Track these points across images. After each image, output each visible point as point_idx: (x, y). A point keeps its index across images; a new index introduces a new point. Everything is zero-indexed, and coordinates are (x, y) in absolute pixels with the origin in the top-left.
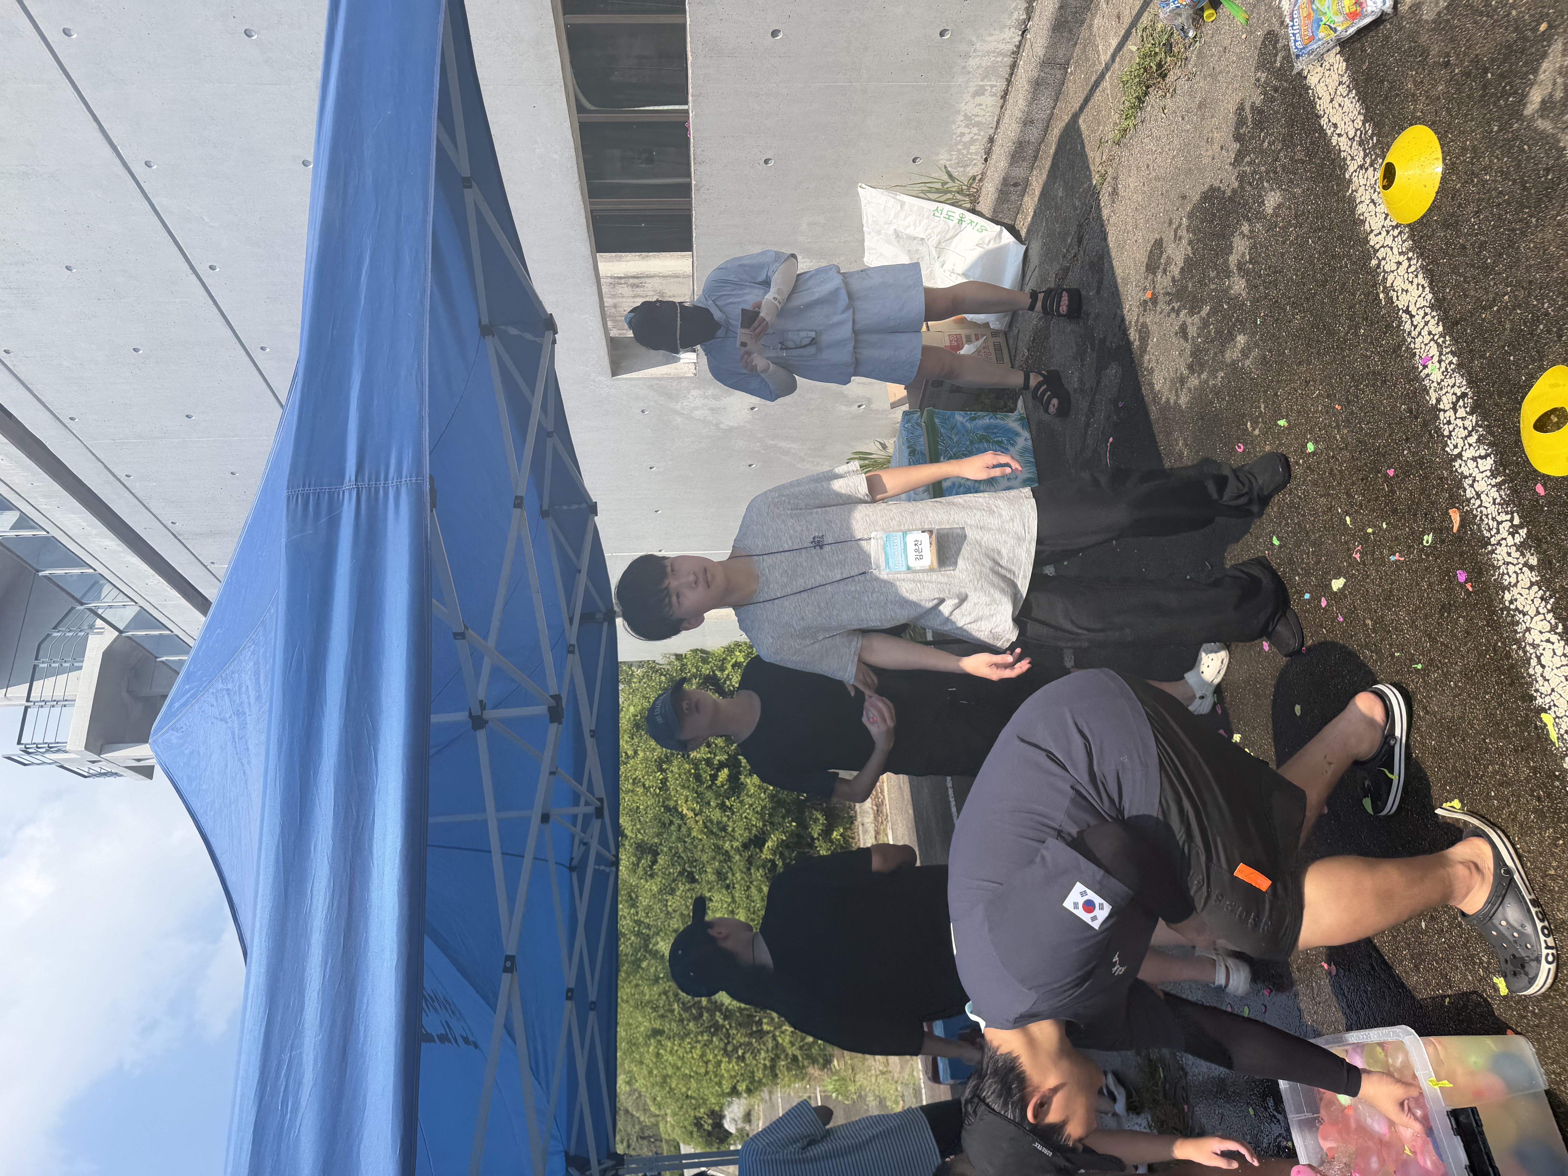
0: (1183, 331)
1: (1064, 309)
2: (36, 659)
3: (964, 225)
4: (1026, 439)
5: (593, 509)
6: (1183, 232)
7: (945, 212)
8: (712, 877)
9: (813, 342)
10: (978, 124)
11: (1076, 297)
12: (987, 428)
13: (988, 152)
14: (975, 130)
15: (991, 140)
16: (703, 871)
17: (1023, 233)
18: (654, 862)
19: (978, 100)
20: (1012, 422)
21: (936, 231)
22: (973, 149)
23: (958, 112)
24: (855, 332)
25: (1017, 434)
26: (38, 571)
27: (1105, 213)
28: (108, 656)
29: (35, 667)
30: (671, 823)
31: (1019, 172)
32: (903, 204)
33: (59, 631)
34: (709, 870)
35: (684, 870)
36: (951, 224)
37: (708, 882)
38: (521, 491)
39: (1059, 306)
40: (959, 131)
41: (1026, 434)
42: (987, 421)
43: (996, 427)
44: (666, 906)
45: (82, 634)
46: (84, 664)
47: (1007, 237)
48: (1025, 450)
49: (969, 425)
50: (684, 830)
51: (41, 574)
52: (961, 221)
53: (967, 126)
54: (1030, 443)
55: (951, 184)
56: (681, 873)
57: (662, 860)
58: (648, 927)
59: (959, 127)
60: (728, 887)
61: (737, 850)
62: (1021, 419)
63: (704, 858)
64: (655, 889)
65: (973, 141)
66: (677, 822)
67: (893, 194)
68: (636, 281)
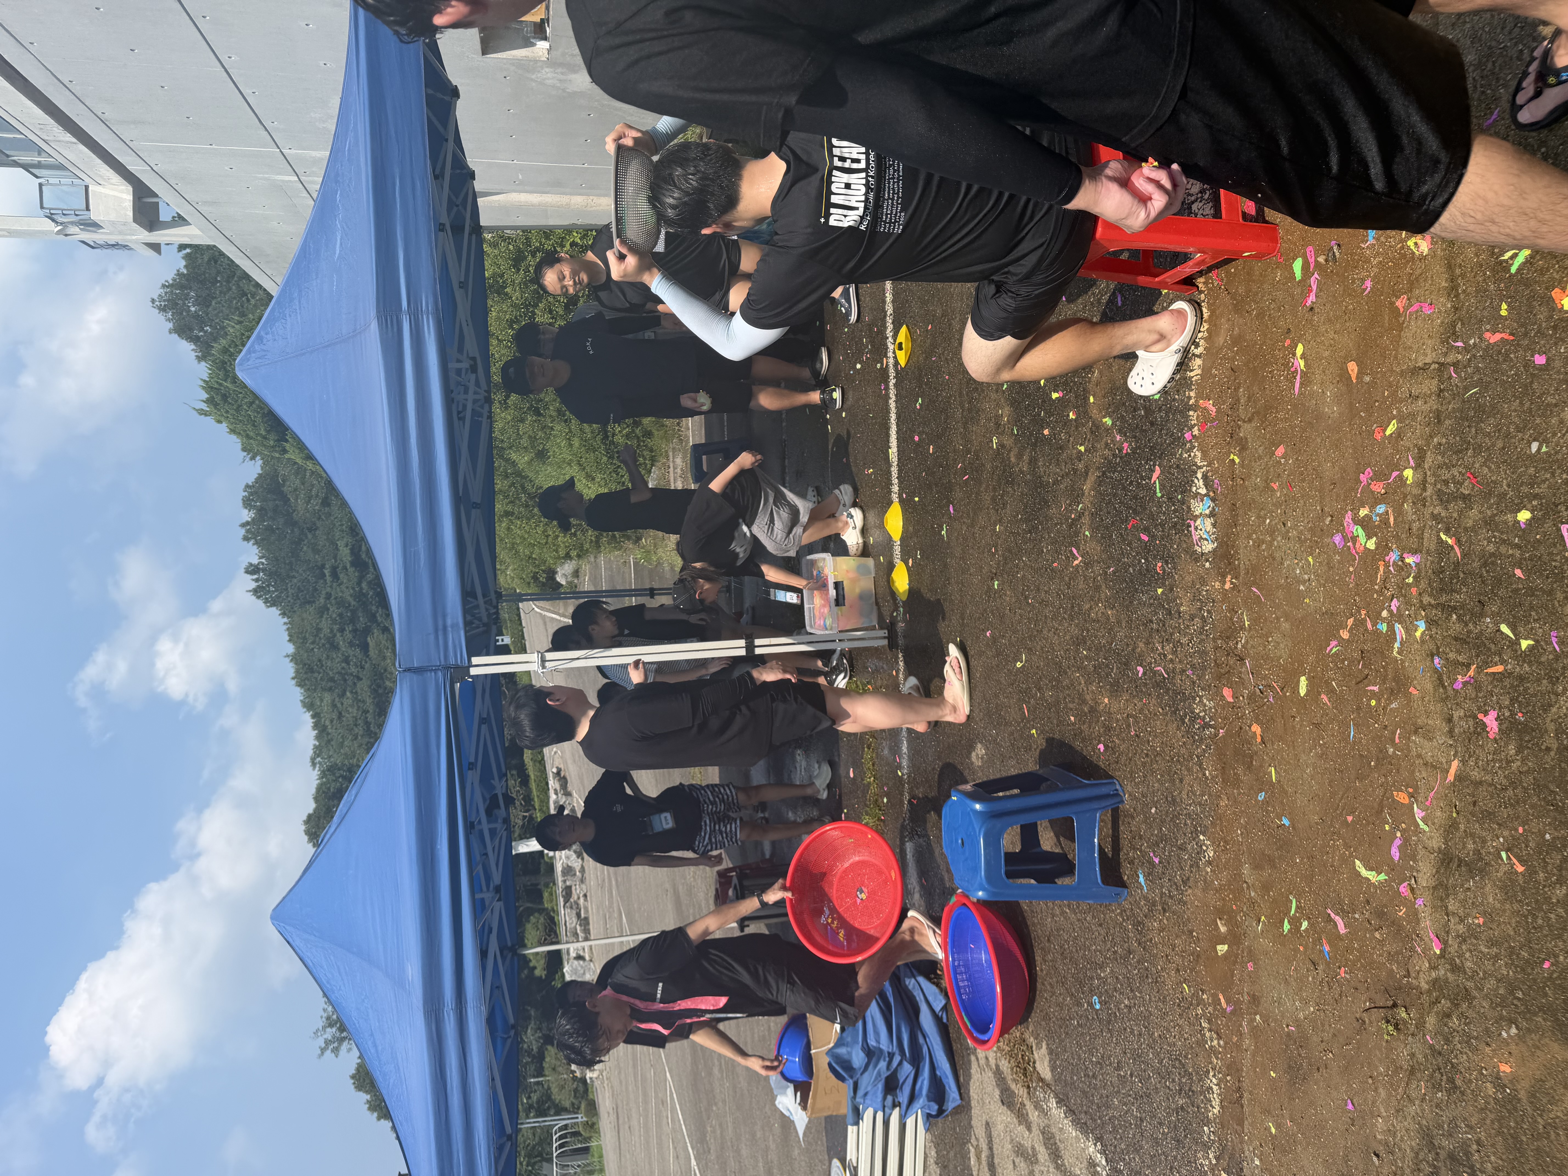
8: (554, 414)
16: (546, 408)
34: (551, 408)
35: (531, 405)
37: (551, 416)
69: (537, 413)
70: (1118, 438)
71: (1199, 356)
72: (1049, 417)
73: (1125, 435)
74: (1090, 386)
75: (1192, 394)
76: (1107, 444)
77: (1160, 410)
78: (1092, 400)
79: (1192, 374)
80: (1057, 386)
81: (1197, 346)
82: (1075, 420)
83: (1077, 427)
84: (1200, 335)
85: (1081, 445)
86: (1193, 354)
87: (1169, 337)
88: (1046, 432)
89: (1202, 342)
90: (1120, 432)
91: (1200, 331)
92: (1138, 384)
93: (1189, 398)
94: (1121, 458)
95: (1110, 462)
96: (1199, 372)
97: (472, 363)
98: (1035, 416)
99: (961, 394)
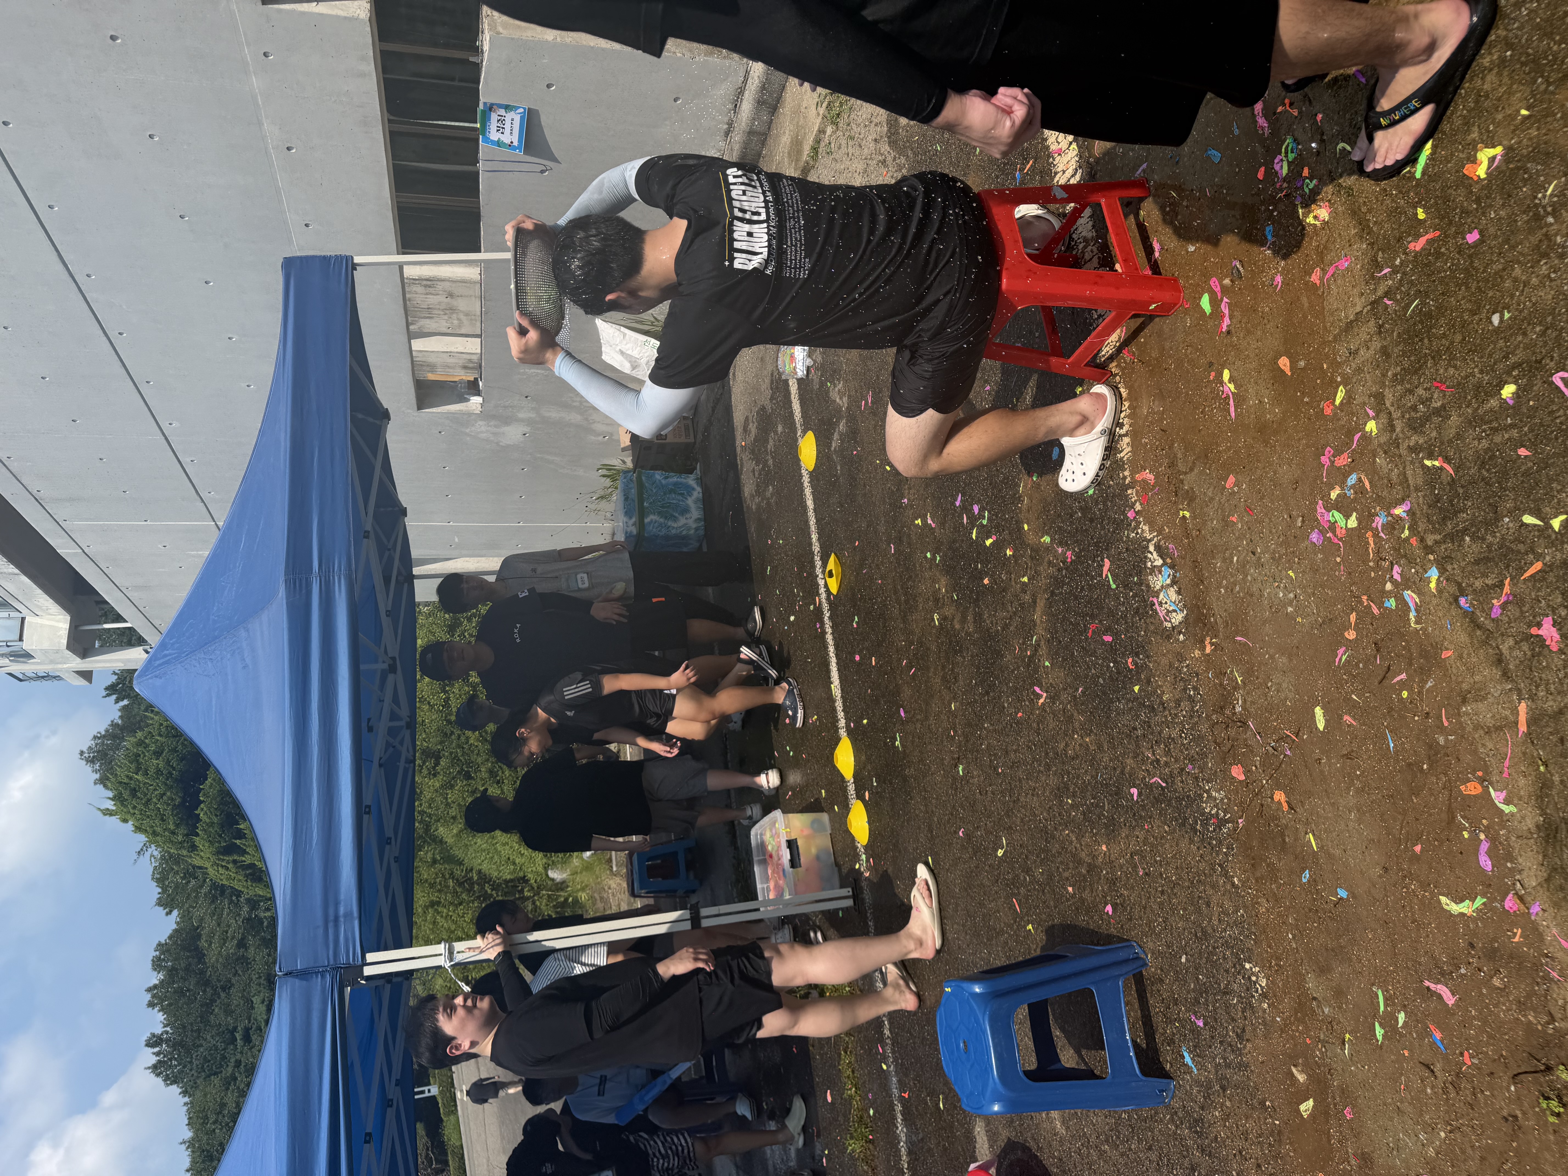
0: (754, 471)
4: (699, 493)
6: (755, 420)
8: (485, 775)
12: (675, 484)
16: (478, 770)
18: (437, 764)
20: (691, 480)
21: (646, 355)
25: (694, 489)
32: (624, 335)
34: (483, 770)
35: (462, 769)
37: (482, 779)
38: (368, 528)
41: (699, 489)
42: (675, 479)
43: (681, 484)
44: (446, 799)
48: (698, 500)
49: (663, 482)
54: (701, 495)
58: (430, 816)
60: (498, 782)
62: (697, 479)
63: (479, 760)
64: (437, 785)
67: (618, 327)
68: (429, 283)
69: (468, 776)
70: (1060, 550)
71: (1126, 435)
72: (987, 566)
73: (1067, 544)
74: (1022, 516)
75: (1127, 473)
76: (1050, 562)
77: (1097, 503)
78: (1026, 527)
79: (1122, 455)
80: (990, 532)
81: (1121, 425)
82: (1013, 555)
83: (1016, 561)
84: (1122, 415)
85: (1023, 577)
86: (1120, 436)
87: (1092, 419)
88: (986, 581)
89: (1126, 421)
90: (1061, 544)
91: (1121, 412)
92: (1070, 480)
93: (1125, 478)
94: (1066, 569)
95: (1056, 579)
96: (1129, 449)
97: (391, 662)
98: (972, 572)
99: (895, 593)
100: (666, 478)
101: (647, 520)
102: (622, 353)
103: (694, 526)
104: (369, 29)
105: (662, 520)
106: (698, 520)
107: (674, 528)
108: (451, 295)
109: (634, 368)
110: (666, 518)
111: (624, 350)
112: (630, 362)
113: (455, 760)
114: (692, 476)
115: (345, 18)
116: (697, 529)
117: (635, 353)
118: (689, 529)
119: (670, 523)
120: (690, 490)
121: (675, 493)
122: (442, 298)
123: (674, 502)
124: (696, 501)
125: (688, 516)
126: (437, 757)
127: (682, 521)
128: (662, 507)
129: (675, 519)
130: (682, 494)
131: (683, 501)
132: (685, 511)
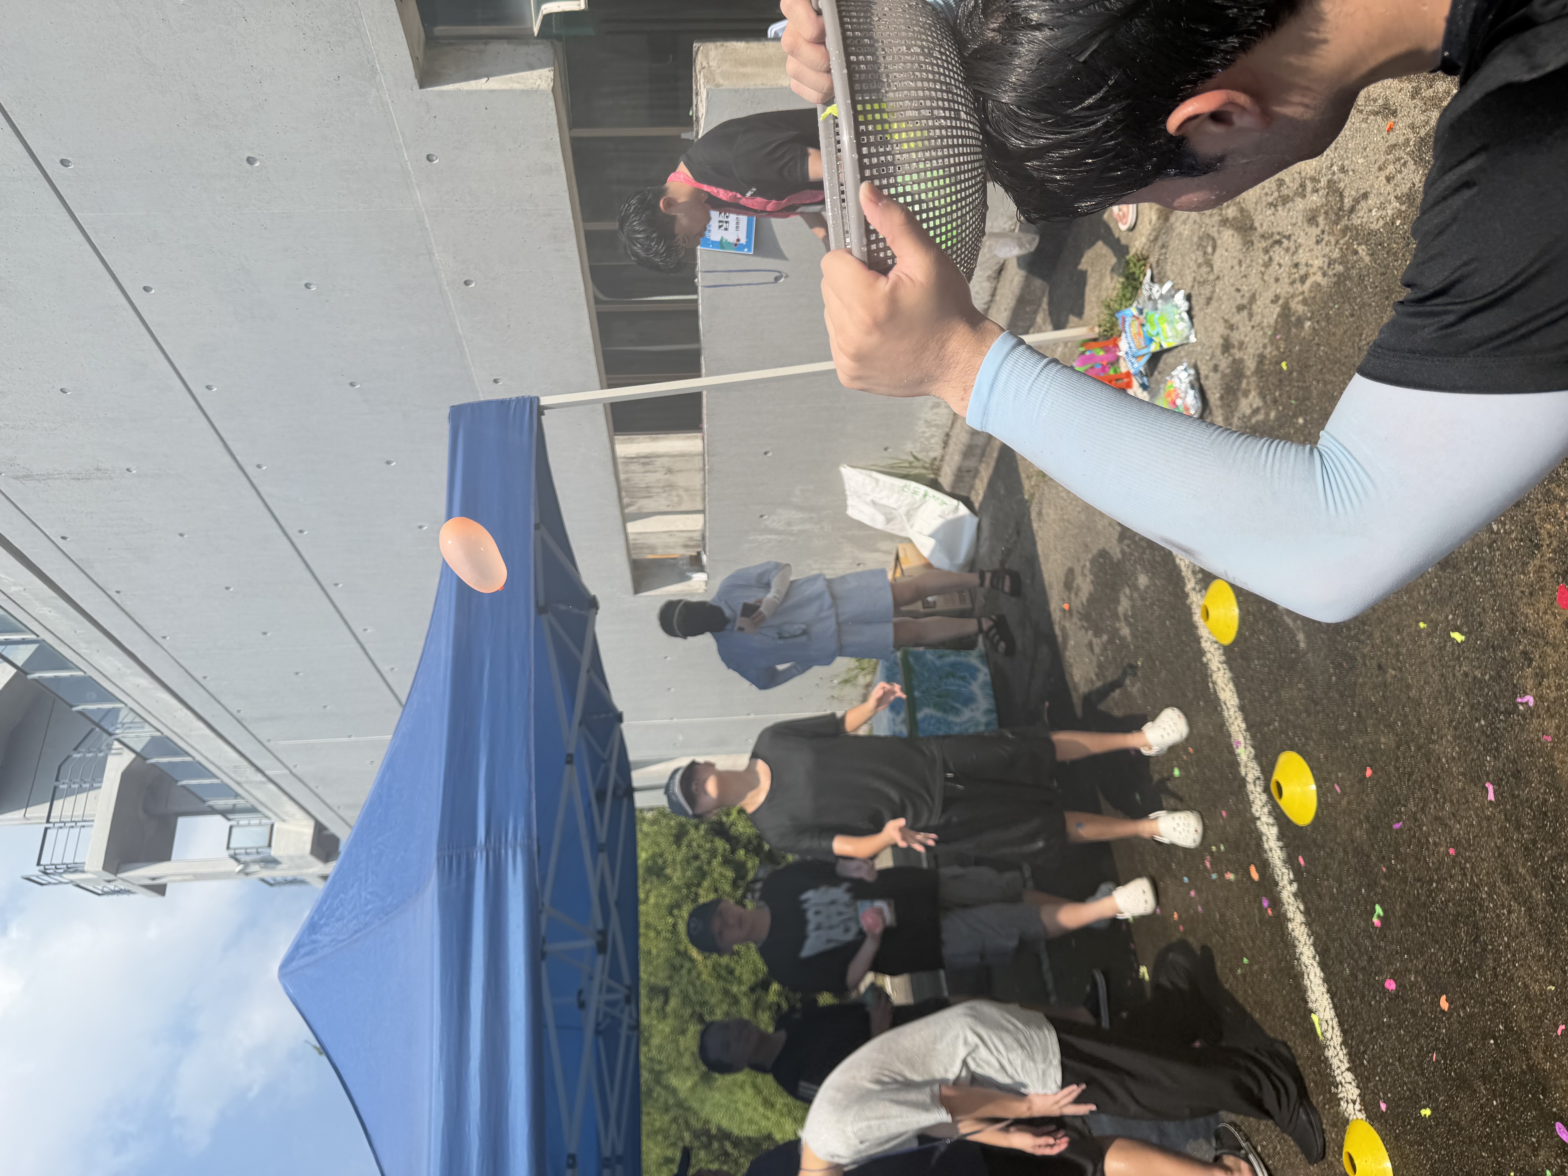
0: (1090, 645)
1: (1007, 589)
2: (57, 780)
3: (927, 498)
4: (986, 674)
5: (619, 718)
6: (1087, 572)
7: (912, 488)
9: (805, 632)
10: (937, 426)
11: (1016, 578)
12: (953, 665)
13: (946, 444)
14: (934, 429)
15: (948, 435)
17: (977, 505)
18: (666, 1002)
19: (935, 411)
20: (973, 658)
21: (906, 502)
22: (933, 441)
23: (920, 419)
24: (839, 624)
25: (978, 670)
26: (72, 706)
27: (1035, 525)
28: (127, 776)
29: (55, 788)
30: (682, 966)
31: (971, 463)
32: (877, 481)
33: (79, 752)
36: (918, 497)
38: (571, 750)
39: (1003, 585)
40: (921, 430)
41: (985, 669)
42: (952, 658)
43: (960, 663)
45: (101, 755)
46: (104, 785)
47: (963, 510)
48: (985, 684)
49: (938, 663)
50: (694, 974)
51: (74, 709)
52: (925, 495)
53: (928, 427)
54: (988, 678)
55: (916, 463)
56: (692, 1016)
57: (673, 1003)
58: (660, 1062)
59: (921, 427)
61: (745, 994)
62: (981, 656)
63: (713, 1001)
65: (933, 436)
66: (687, 965)
67: (868, 472)
68: (646, 460)
100: (940, 657)
101: (920, 715)
102: (874, 503)
103: (983, 719)
104: (552, 103)
105: (939, 714)
106: (987, 712)
107: (956, 724)
108: (670, 471)
109: (888, 521)
110: (945, 711)
111: (876, 500)
112: (885, 514)
113: (686, 999)
114: (975, 653)
115: (523, 91)
116: (988, 724)
117: (891, 502)
118: (977, 724)
119: (951, 718)
120: (973, 672)
121: (953, 676)
122: (660, 475)
123: (954, 688)
124: (983, 687)
125: (973, 706)
126: (665, 993)
127: (967, 714)
128: (939, 696)
129: (957, 712)
130: (963, 678)
131: (965, 687)
132: (969, 700)
